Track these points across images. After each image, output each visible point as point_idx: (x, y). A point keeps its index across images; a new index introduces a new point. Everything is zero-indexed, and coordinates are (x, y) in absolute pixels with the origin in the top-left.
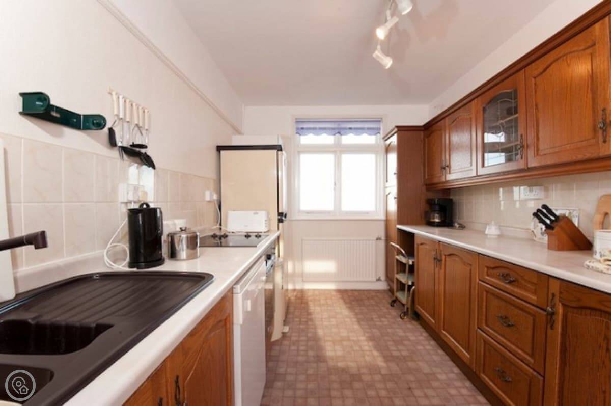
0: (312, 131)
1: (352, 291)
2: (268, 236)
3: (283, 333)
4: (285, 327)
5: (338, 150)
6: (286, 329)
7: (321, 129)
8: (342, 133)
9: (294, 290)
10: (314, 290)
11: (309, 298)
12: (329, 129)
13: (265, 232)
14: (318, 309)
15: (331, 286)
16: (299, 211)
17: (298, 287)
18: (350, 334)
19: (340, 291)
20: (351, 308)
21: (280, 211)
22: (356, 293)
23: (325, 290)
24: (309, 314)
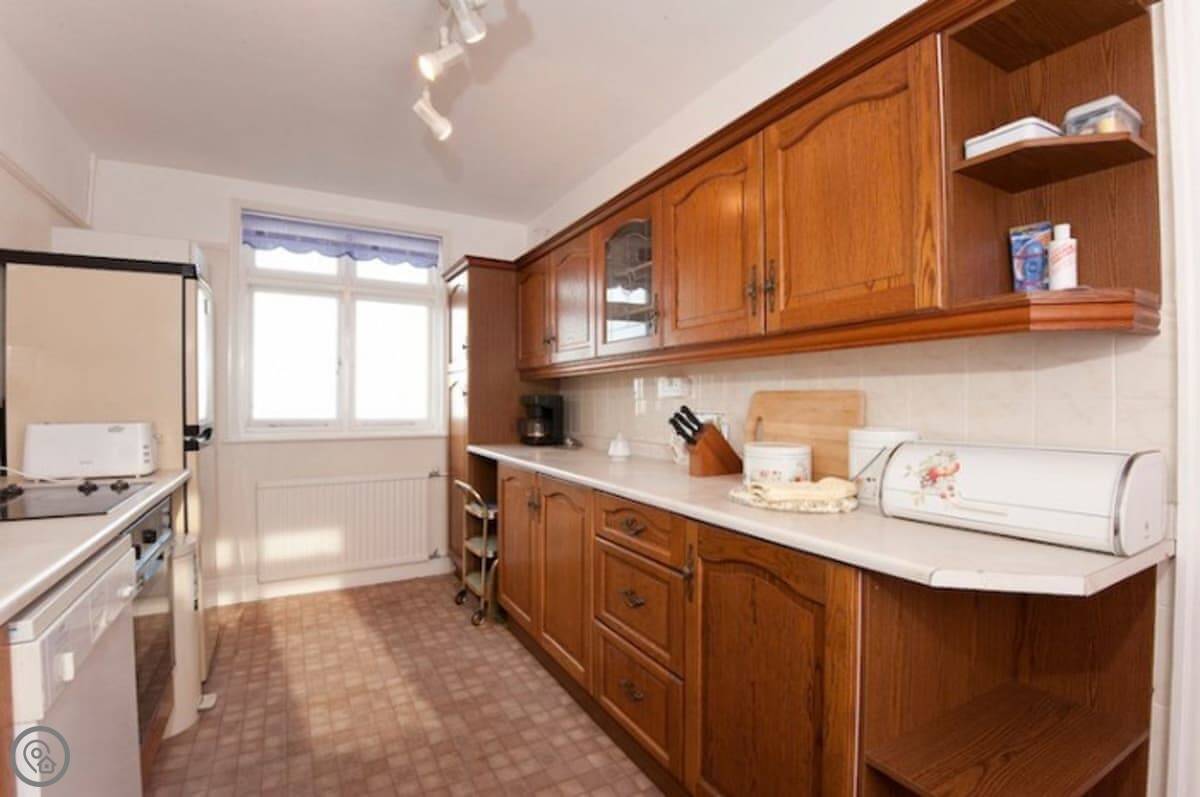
0: (284, 242)
1: (379, 586)
2: (150, 484)
3: (201, 712)
4: (206, 697)
5: (348, 291)
6: (209, 701)
7: (305, 240)
8: (356, 255)
9: (238, 606)
10: (288, 598)
11: (276, 619)
12: (327, 242)
13: (143, 476)
14: (296, 639)
15: (332, 584)
16: (251, 423)
17: (247, 597)
18: (368, 679)
20: (373, 623)
21: (190, 422)
22: (387, 591)
23: (315, 596)
24: (272, 654)
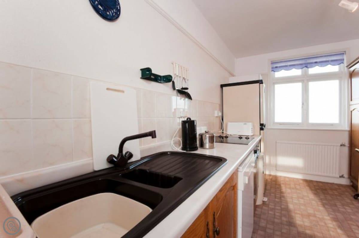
0: (284, 68)
5: (305, 80)
6: (266, 199)
8: (308, 67)
9: (270, 175)
12: (298, 65)
15: (299, 177)
16: (274, 123)
17: (273, 173)
19: (306, 181)
